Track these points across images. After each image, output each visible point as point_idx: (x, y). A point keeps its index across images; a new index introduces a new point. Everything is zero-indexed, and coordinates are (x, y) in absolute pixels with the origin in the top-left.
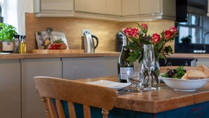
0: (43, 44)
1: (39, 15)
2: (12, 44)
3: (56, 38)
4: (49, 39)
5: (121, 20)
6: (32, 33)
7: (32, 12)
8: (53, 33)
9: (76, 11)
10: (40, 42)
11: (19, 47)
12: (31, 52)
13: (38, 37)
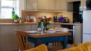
0: (27, 20)
1: (26, 11)
2: (17, 20)
3: (32, 18)
4: (30, 18)
5: (55, 12)
6: (24, 16)
7: (24, 10)
8: (31, 16)
9: (38, 9)
10: (26, 19)
11: (19, 21)
12: (23, 23)
13: (26, 18)
